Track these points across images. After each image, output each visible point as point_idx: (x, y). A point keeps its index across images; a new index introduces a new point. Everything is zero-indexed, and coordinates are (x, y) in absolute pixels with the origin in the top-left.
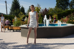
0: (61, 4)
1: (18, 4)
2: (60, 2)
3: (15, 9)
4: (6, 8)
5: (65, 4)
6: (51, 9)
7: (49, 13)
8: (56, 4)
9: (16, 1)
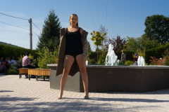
0: (157, 31)
1: (58, 25)
2: (153, 27)
3: (50, 38)
4: (31, 35)
5: (165, 31)
6: (131, 40)
7: (125, 47)
8: (145, 31)
9: (53, 21)
